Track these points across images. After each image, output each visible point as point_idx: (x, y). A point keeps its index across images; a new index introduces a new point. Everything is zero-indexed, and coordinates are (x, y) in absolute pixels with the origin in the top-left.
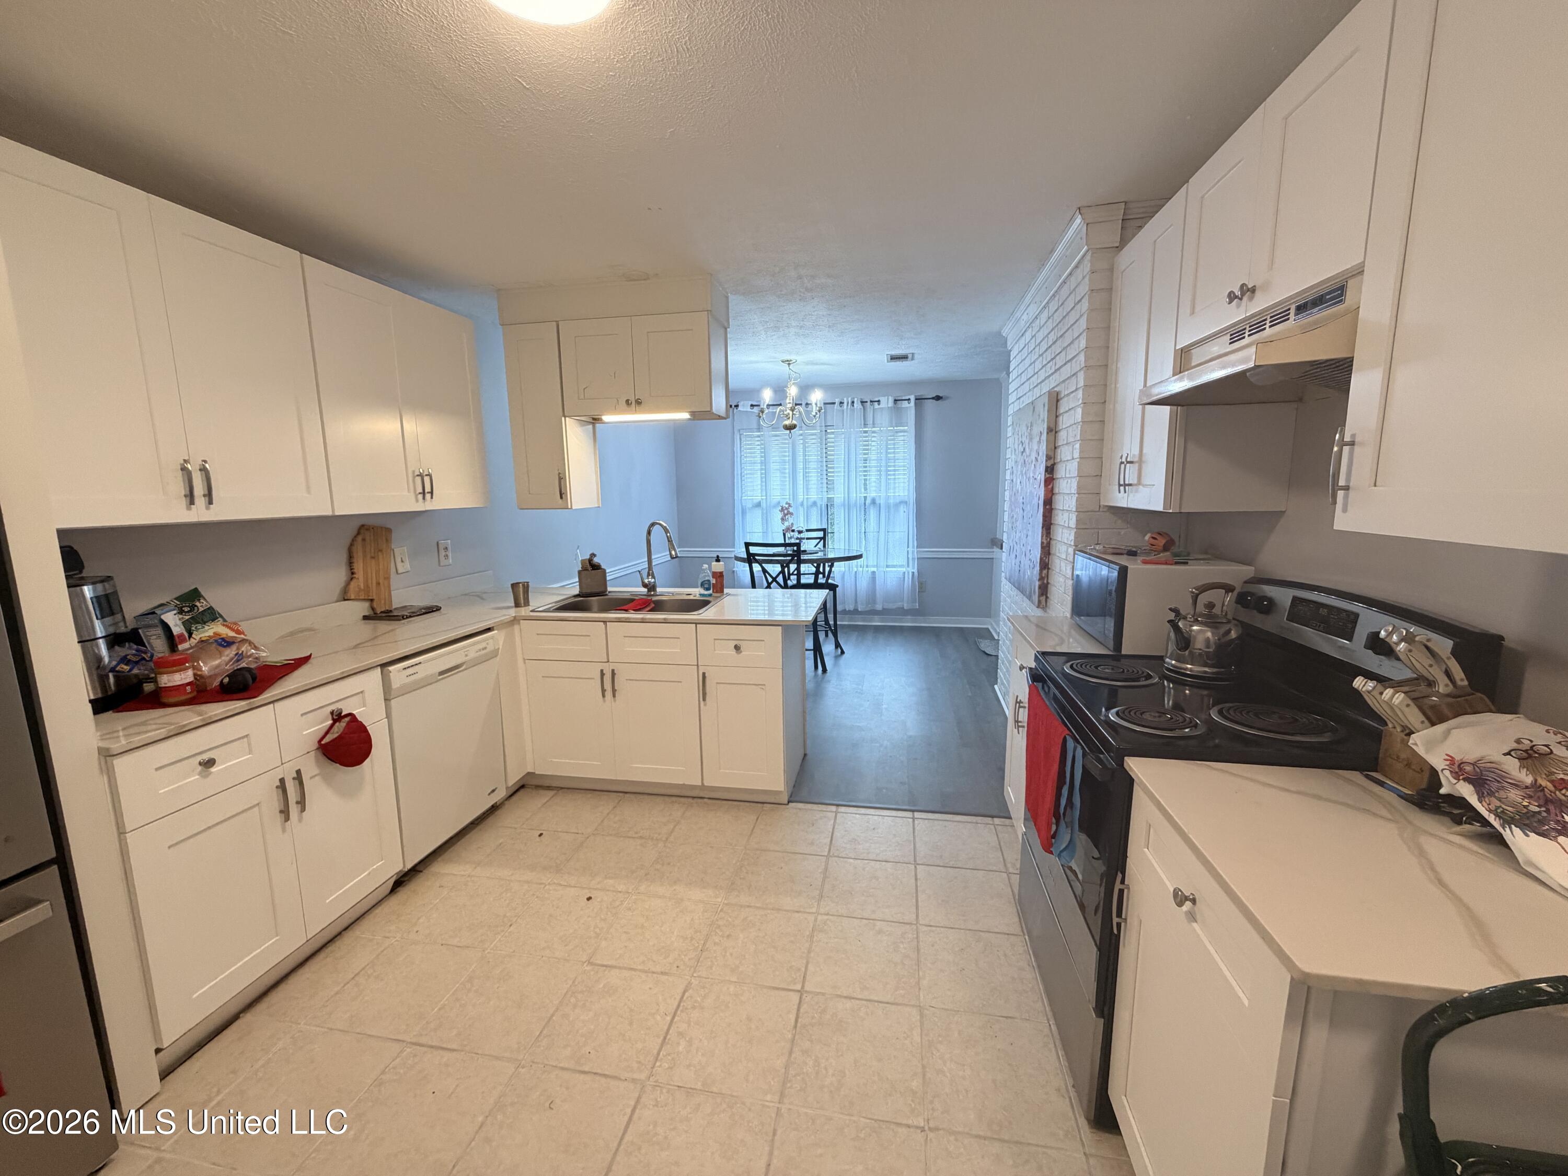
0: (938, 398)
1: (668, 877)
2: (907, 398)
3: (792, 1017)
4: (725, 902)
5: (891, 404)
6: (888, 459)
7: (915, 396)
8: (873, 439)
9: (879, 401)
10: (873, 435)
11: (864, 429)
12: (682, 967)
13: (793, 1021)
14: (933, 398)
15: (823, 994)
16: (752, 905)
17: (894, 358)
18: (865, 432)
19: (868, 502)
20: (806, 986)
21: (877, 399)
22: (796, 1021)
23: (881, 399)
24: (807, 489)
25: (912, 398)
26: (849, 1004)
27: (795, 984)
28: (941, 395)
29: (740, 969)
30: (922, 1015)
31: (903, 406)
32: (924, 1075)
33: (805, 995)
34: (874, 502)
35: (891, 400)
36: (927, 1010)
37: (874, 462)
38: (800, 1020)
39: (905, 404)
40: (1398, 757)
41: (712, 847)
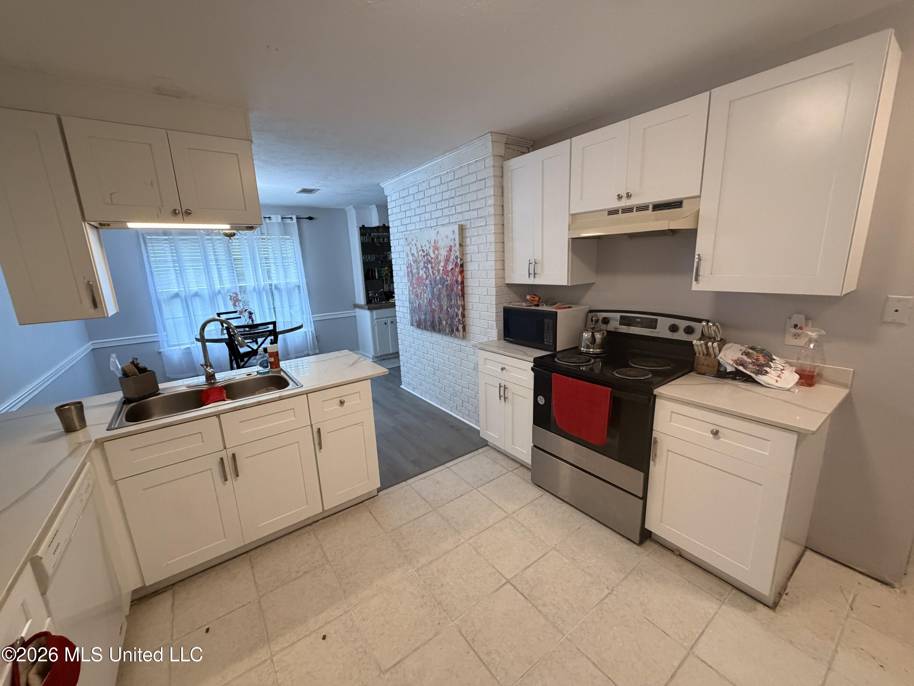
0: (310, 218)
1: (362, 582)
2: (290, 216)
3: (519, 596)
4: (415, 569)
5: (280, 220)
6: (283, 258)
7: (296, 216)
8: (269, 244)
9: (270, 218)
10: (269, 241)
11: (262, 237)
12: (441, 622)
13: (523, 598)
14: (307, 218)
15: (517, 575)
16: (431, 560)
17: (304, 191)
18: (263, 239)
19: (273, 287)
20: (507, 578)
21: (268, 216)
22: (524, 596)
23: (271, 216)
24: (221, 282)
25: (294, 217)
26: (531, 569)
27: (501, 580)
28: (312, 216)
29: (471, 596)
30: (557, 551)
31: (287, 222)
32: (588, 574)
33: (512, 581)
34: (276, 287)
35: (279, 217)
36: (556, 547)
37: (272, 259)
38: (525, 594)
39: (289, 221)
40: (703, 364)
41: (365, 546)
